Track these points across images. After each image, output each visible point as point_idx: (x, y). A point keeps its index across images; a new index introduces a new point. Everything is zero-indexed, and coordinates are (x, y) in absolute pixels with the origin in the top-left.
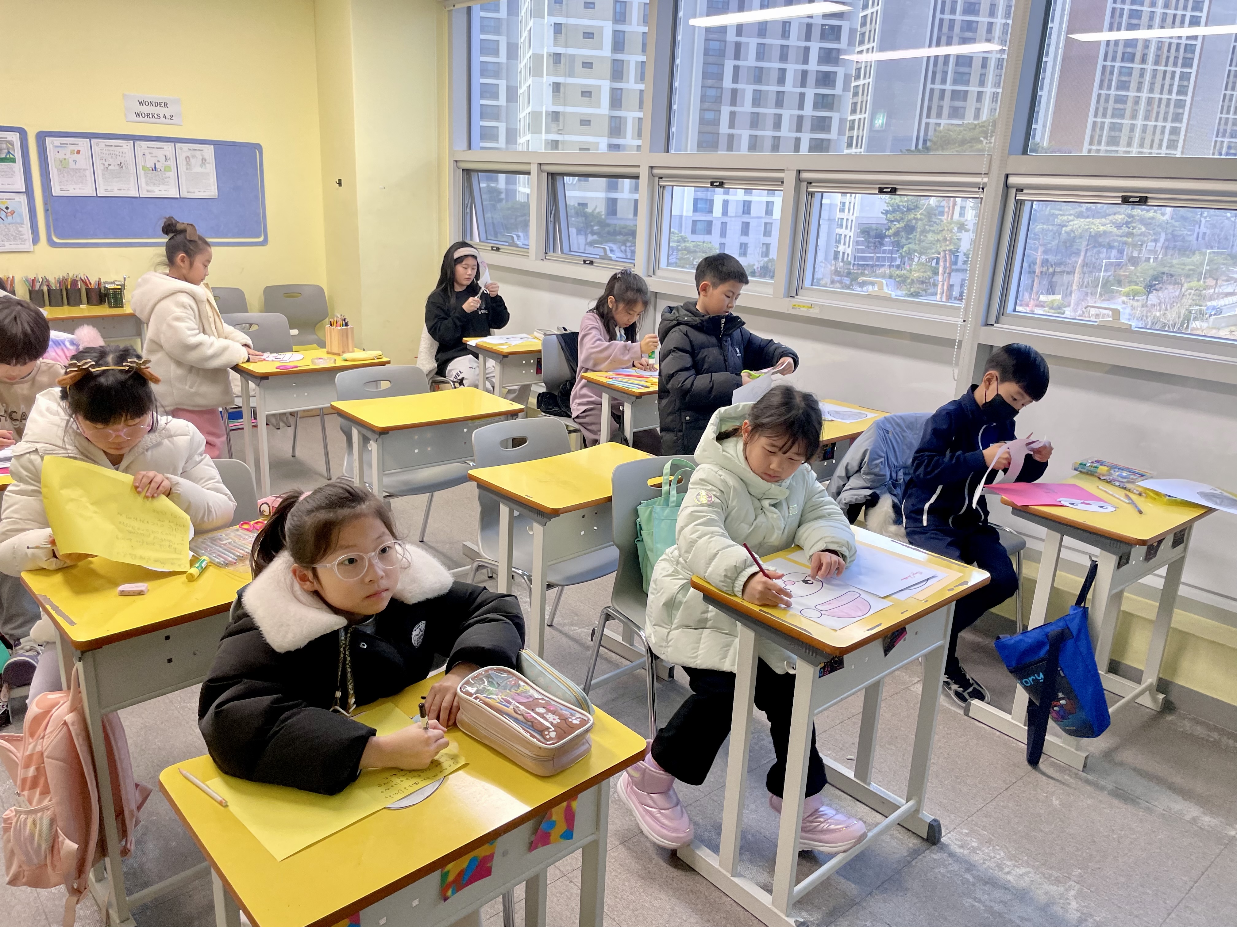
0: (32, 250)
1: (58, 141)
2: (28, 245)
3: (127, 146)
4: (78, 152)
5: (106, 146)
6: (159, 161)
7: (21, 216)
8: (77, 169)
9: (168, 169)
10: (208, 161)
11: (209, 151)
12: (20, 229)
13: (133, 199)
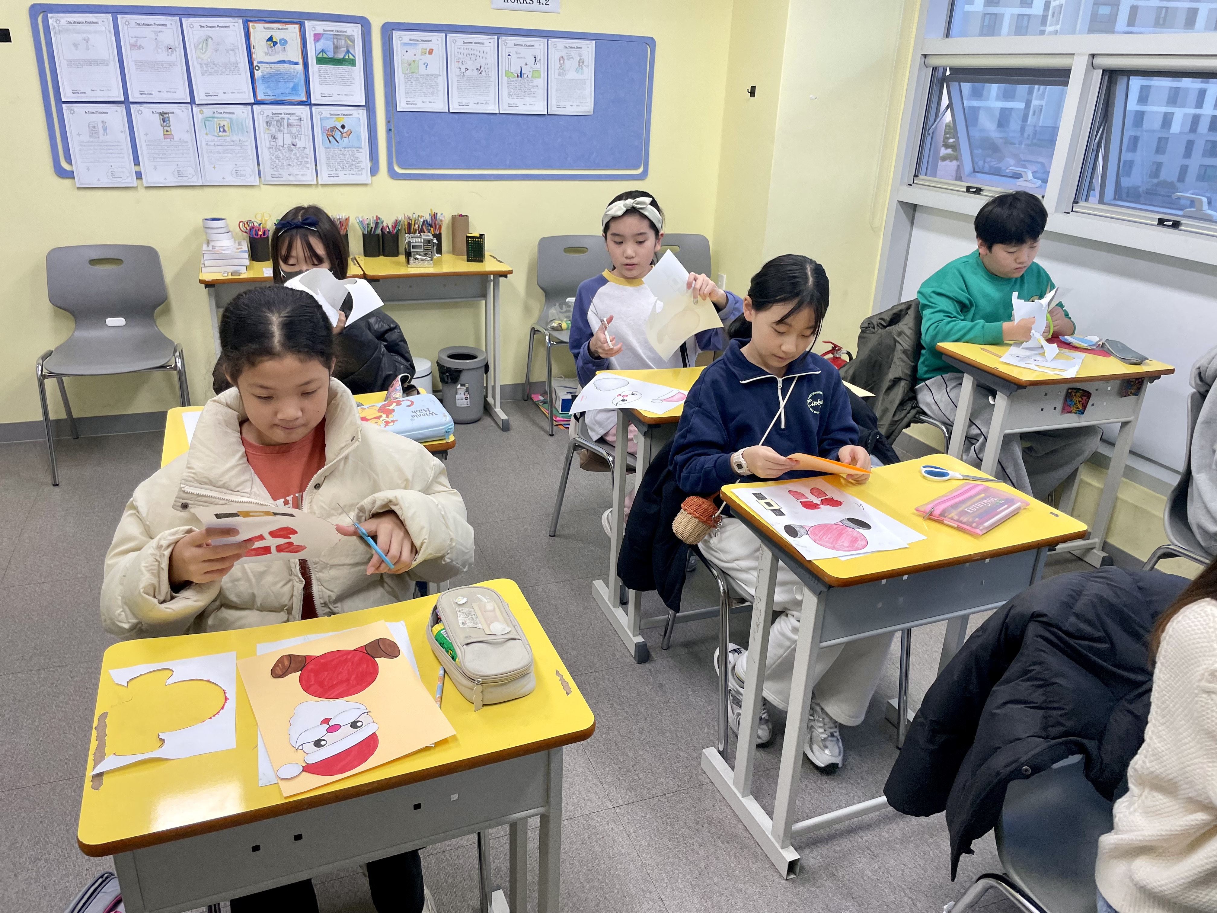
0: (369, 182)
1: (407, 36)
2: (365, 176)
3: (489, 42)
4: (431, 52)
5: (464, 43)
6: (526, 64)
7: (359, 138)
8: (427, 75)
9: (536, 74)
10: (586, 63)
11: (589, 48)
12: (357, 155)
13: (492, 117)
